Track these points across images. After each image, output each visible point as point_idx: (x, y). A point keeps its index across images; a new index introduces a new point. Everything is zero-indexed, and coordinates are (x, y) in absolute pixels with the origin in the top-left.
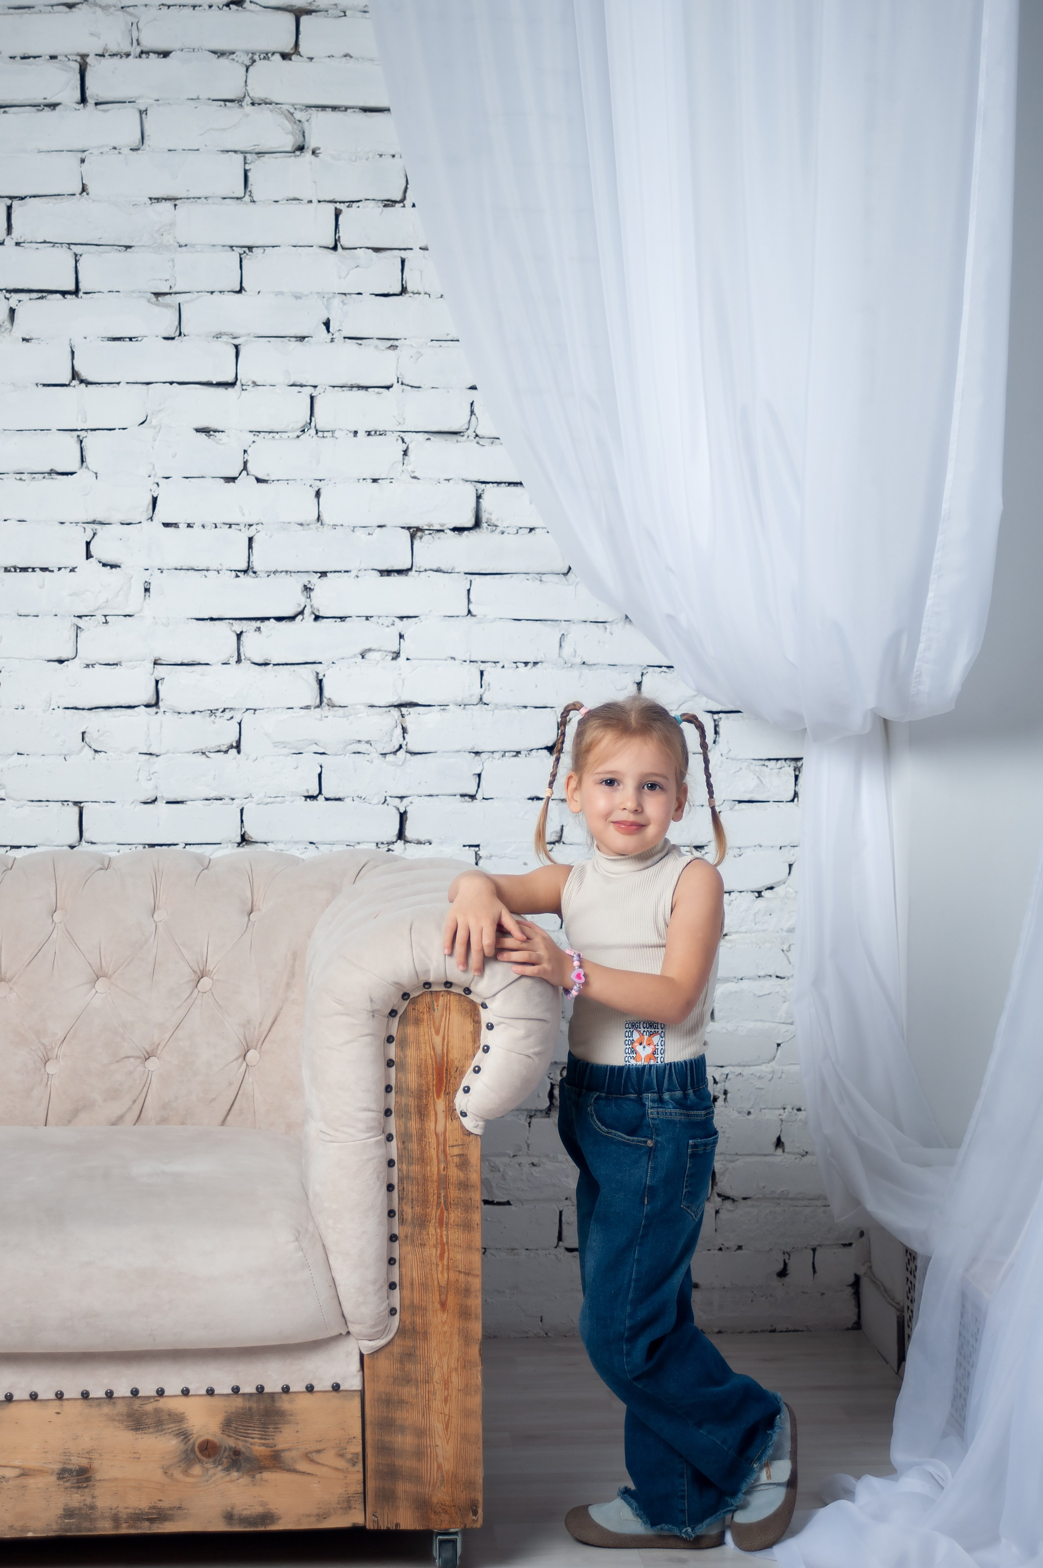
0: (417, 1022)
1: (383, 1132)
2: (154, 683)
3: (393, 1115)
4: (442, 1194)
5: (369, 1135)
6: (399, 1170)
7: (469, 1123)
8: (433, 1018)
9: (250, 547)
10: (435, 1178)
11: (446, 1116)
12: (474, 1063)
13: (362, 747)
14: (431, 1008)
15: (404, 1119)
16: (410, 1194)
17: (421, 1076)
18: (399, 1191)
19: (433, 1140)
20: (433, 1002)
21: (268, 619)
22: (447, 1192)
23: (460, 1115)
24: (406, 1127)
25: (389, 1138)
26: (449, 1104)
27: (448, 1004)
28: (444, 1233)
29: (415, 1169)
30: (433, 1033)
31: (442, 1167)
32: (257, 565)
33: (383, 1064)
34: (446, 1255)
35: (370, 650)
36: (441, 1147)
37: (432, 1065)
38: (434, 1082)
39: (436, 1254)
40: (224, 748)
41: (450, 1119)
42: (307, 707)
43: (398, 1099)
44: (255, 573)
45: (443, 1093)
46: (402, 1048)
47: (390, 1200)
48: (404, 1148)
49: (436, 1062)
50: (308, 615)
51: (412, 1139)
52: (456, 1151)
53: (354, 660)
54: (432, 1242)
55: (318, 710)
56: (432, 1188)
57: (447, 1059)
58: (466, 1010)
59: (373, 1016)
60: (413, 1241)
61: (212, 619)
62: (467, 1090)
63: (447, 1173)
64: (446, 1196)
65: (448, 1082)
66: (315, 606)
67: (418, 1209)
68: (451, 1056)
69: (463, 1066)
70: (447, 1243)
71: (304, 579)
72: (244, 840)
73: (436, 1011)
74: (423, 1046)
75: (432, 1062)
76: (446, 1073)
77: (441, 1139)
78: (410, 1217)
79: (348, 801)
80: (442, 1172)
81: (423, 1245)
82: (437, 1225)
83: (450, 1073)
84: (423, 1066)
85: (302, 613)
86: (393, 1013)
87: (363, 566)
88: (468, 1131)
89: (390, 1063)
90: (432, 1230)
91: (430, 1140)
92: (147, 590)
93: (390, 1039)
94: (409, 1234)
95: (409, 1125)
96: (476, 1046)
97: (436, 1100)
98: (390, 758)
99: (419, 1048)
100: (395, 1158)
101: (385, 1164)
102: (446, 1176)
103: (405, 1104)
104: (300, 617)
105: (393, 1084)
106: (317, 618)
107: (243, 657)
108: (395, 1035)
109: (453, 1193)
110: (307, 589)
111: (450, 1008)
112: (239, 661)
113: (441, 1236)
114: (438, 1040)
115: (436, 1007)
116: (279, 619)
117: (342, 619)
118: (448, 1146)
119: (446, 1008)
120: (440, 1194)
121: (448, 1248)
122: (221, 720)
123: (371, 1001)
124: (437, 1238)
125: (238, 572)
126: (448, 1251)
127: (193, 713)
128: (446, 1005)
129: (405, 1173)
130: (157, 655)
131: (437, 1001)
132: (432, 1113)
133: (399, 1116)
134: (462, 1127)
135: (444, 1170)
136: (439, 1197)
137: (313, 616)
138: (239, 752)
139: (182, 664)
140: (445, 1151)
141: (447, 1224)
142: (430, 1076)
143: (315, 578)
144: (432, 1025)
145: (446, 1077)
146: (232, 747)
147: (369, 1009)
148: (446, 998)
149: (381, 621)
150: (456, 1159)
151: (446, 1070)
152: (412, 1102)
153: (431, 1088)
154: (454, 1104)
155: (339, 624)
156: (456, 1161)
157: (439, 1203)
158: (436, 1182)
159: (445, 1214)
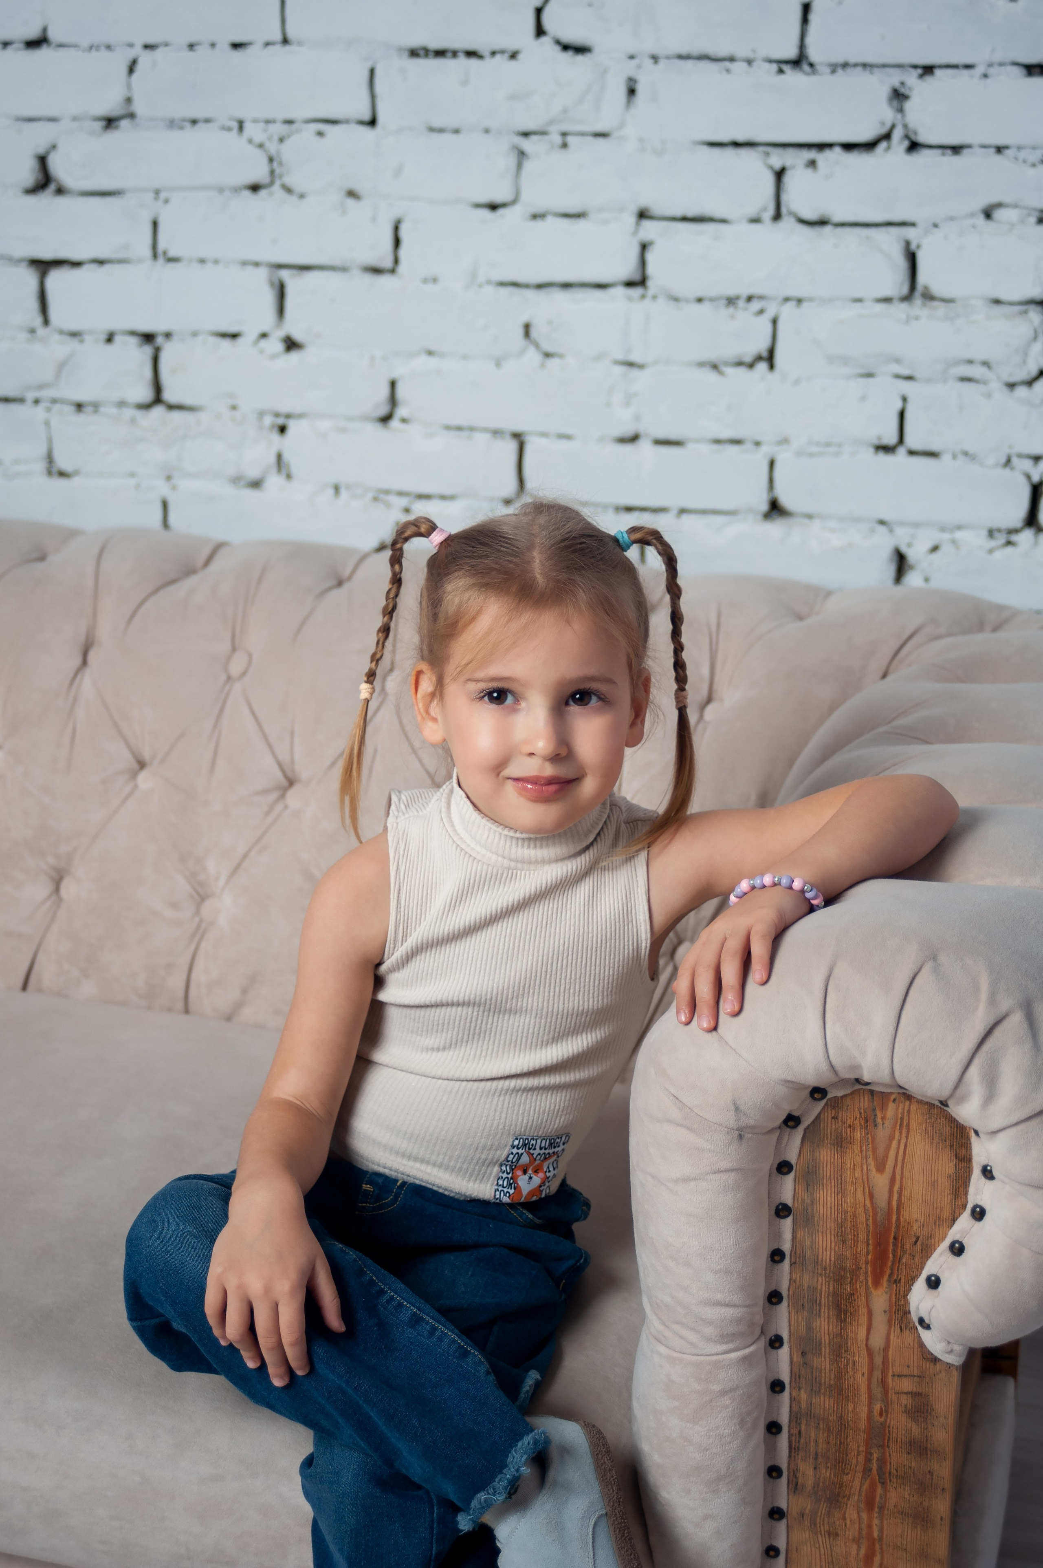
0: (841, 1142)
1: (762, 1332)
2: (635, 251)
3: (785, 1303)
4: (875, 1456)
5: (725, 1347)
6: (792, 1399)
7: (932, 1340)
8: (873, 1139)
9: (805, 20)
10: (863, 1425)
11: (890, 1322)
12: (954, 1233)
13: (976, 371)
14: (869, 1121)
15: (806, 1314)
16: (812, 1443)
17: (844, 1242)
18: (790, 1435)
19: (862, 1360)
20: (874, 1110)
21: (830, 146)
22: (884, 1454)
23: (917, 1324)
24: (809, 1328)
25: (776, 1342)
26: (898, 1300)
27: (906, 1118)
28: (876, 1521)
29: (824, 1403)
30: (872, 1167)
31: (877, 1407)
32: (814, 53)
33: (766, 1212)
34: (877, 1559)
35: (999, 205)
36: (877, 1374)
37: (867, 1225)
38: (870, 1257)
39: (858, 1554)
40: (748, 359)
41: (897, 1328)
42: (887, 300)
43: (797, 1276)
44: (811, 65)
45: (886, 1278)
46: (808, 1185)
47: (771, 1449)
48: (805, 1363)
49: (875, 1221)
50: (898, 143)
51: (820, 1350)
52: (906, 1385)
53: (970, 222)
54: (852, 1532)
55: (904, 306)
56: (856, 1443)
57: (898, 1219)
58: (941, 1134)
59: (741, 1137)
60: (815, 1525)
61: (736, 144)
62: (934, 1283)
63: (886, 1420)
64: (882, 1461)
65: (897, 1260)
66: (912, 126)
67: (826, 1473)
68: (905, 1214)
69: (930, 1237)
70: (881, 1539)
71: (894, 79)
72: (775, 509)
73: (880, 1127)
74: (850, 1189)
75: (867, 1220)
76: (895, 1245)
77: (878, 1360)
78: (810, 1483)
79: (946, 458)
80: (877, 1418)
81: (833, 1535)
82: (862, 1505)
83: (903, 1246)
84: (848, 1224)
85: (887, 136)
86: (791, 1121)
87: (997, 57)
88: (932, 1354)
89: (782, 1211)
90: (851, 1513)
91: (856, 1358)
92: (632, 92)
93: (784, 1167)
94: (807, 1511)
95: (816, 1323)
96: (959, 1202)
97: (872, 1289)
98: (1022, 392)
99: (841, 1190)
100: (785, 1377)
101: (764, 1390)
102: (883, 1426)
103: (809, 1287)
104: (883, 145)
105: (786, 1247)
106: (914, 146)
107: (784, 210)
108: (793, 1161)
109: (897, 1457)
110: (899, 96)
111: (908, 1125)
112: (777, 216)
113: (870, 1526)
114: (881, 1182)
115: (879, 1120)
116: (849, 147)
117: (956, 149)
118: (890, 1374)
119: (901, 1125)
120: (871, 1454)
121: (881, 1549)
122: (744, 315)
123: (737, 1109)
124: (860, 1528)
125: (782, 65)
126: (882, 1554)
127: (700, 300)
128: (902, 1119)
129: (803, 1405)
130: (643, 201)
131: (883, 1108)
132: (863, 1310)
133: (797, 1306)
134: (921, 1345)
135: (881, 1414)
136: (868, 1460)
137: (906, 143)
138: (772, 367)
139: (684, 219)
140: (883, 1382)
141: (882, 1509)
142: (861, 1246)
143: (912, 79)
144: (870, 1153)
145: (895, 1251)
146: (759, 358)
147: (732, 1123)
148: (901, 1105)
149: (1022, 155)
150: (905, 1400)
151: (895, 1238)
152: (824, 1287)
153: (863, 1266)
154: (907, 1303)
155: (950, 160)
156: (904, 1402)
157: (867, 1471)
158: (864, 1432)
159: (879, 1490)
